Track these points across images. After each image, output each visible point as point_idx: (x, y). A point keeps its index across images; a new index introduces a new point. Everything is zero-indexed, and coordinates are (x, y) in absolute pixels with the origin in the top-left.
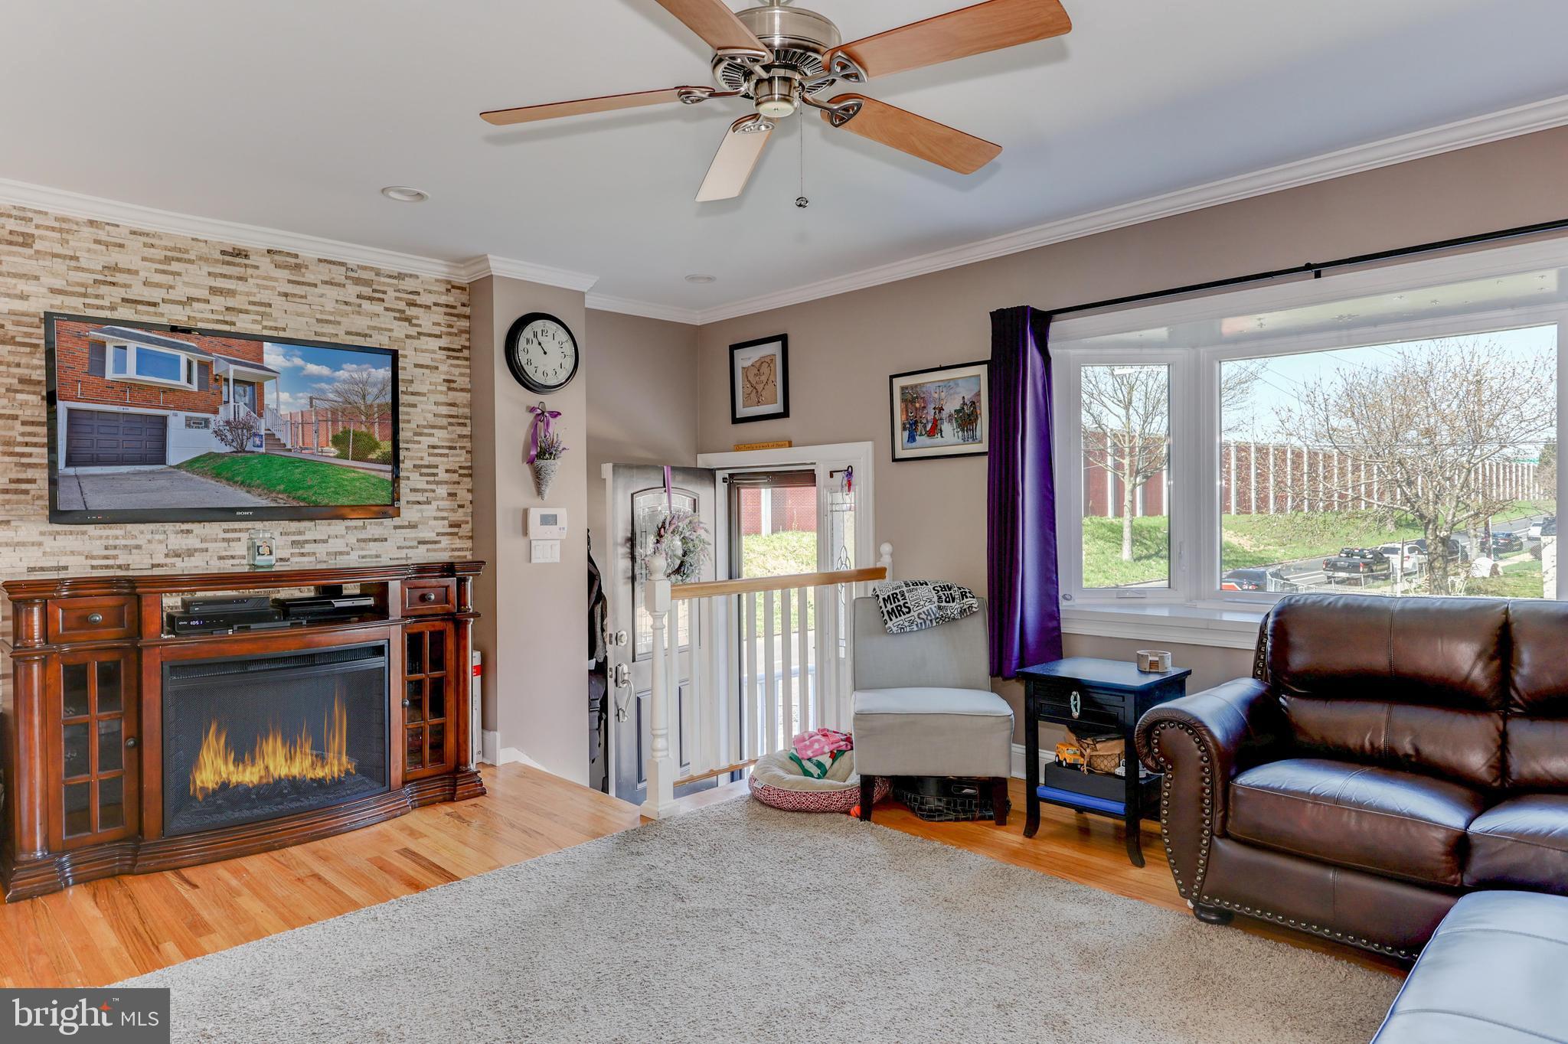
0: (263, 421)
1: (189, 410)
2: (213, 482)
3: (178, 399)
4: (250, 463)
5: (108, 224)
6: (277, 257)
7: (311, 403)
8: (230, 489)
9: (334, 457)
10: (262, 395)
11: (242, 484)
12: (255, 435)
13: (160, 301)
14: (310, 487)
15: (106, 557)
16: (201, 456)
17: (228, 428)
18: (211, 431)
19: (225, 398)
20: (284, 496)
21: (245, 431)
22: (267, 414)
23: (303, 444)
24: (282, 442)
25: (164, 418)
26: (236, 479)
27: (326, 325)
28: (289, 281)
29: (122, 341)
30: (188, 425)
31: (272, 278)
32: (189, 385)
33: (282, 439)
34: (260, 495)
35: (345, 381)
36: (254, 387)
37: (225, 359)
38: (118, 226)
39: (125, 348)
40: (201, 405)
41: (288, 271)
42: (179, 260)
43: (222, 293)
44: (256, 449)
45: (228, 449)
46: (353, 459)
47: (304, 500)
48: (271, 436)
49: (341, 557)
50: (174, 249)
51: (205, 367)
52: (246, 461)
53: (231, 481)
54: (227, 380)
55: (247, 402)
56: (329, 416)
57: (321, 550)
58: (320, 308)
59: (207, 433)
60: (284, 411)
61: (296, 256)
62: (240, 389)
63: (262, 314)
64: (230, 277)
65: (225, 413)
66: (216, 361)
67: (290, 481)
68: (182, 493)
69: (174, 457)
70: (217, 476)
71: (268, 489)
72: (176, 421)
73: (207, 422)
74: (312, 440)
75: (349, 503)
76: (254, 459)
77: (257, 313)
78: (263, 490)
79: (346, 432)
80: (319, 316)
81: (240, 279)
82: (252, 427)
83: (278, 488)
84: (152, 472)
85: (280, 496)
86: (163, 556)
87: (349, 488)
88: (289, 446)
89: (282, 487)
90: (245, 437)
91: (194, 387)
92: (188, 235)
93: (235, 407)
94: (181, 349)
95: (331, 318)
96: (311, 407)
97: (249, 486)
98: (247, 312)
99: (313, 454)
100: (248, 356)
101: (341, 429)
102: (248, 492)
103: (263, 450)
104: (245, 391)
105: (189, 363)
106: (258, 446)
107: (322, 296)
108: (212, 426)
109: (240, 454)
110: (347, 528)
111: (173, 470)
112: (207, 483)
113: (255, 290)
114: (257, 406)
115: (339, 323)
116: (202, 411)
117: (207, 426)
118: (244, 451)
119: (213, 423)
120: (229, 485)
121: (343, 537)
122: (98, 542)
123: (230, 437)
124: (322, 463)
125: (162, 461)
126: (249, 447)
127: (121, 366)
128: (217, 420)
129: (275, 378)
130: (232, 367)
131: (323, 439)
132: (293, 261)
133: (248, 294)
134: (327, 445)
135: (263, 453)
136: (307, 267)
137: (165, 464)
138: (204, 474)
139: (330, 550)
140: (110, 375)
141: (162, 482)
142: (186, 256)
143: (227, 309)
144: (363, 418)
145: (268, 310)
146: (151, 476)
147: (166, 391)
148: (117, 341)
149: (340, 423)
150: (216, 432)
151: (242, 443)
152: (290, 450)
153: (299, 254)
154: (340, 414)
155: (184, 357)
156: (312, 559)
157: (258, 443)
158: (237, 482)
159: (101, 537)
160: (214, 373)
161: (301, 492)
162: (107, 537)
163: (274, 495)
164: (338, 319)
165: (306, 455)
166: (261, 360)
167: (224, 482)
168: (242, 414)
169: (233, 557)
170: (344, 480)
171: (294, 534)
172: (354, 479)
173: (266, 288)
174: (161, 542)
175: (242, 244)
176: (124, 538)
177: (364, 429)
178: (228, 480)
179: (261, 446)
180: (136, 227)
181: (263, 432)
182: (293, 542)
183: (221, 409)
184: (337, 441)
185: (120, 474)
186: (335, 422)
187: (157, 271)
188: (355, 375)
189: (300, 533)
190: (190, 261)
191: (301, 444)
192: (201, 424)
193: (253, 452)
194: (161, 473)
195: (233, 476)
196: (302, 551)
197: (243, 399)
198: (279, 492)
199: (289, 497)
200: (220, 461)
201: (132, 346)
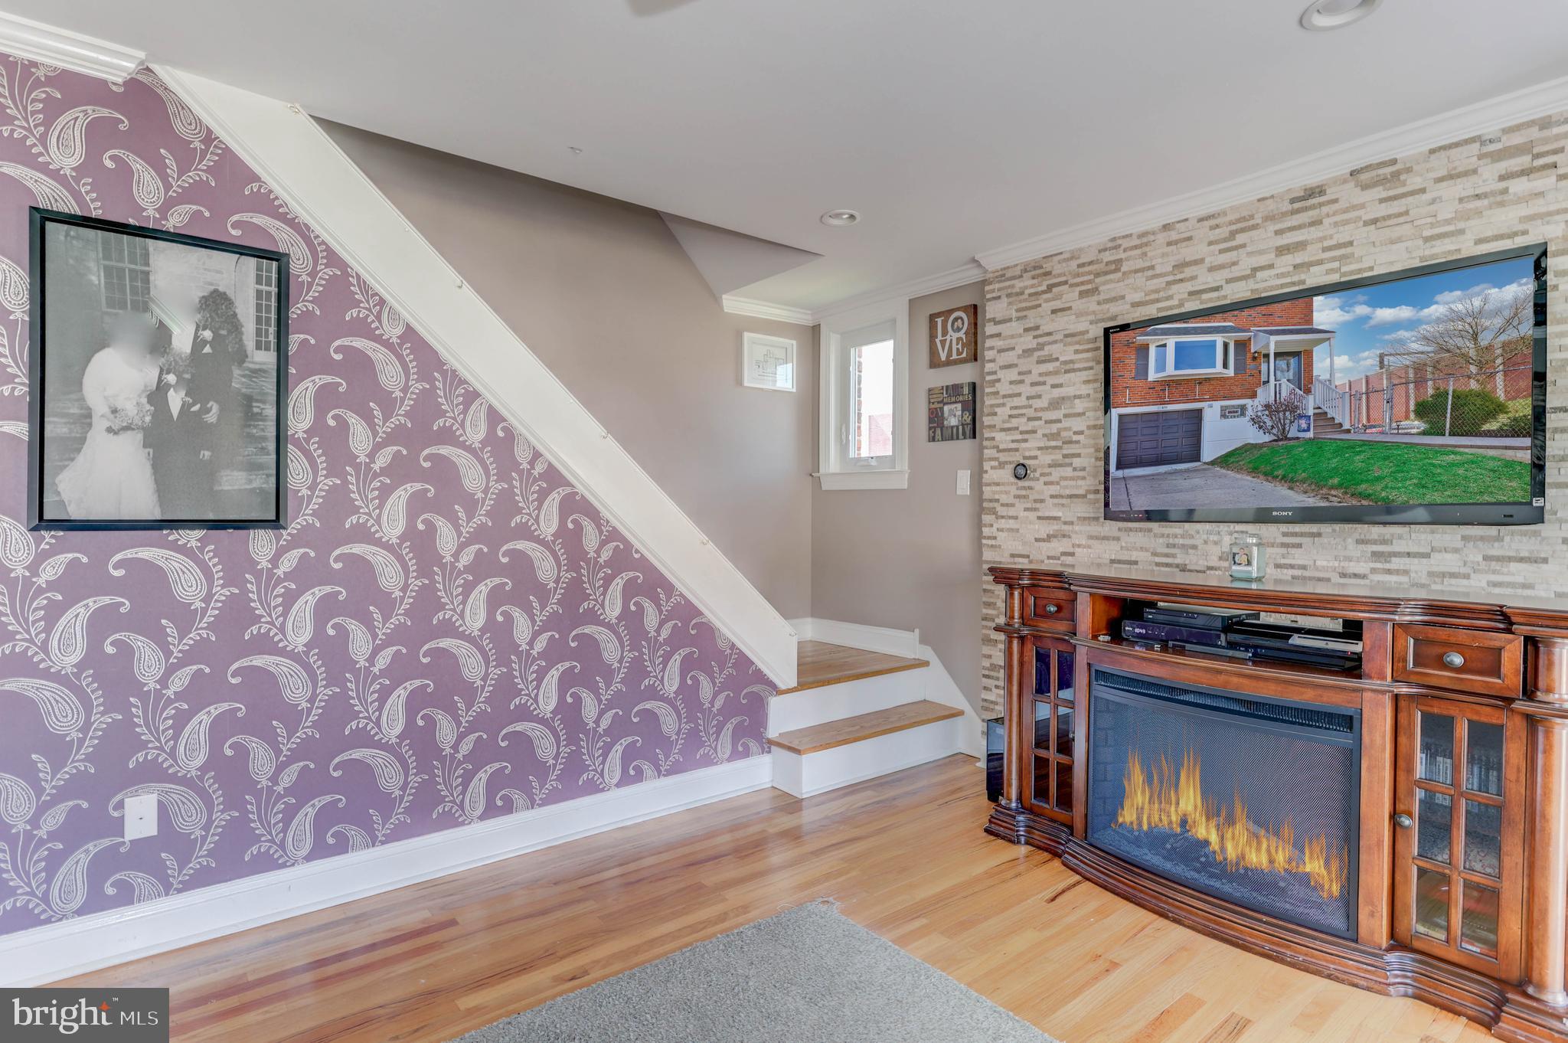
0: (1311, 398)
1: (1225, 398)
2: (1249, 478)
3: (1214, 388)
4: (1293, 453)
5: (1179, 222)
6: (1364, 177)
7: (1382, 362)
8: (1268, 486)
9: (1419, 434)
10: (1310, 365)
11: (1284, 478)
12: (1301, 416)
13: (1223, 283)
14: (1378, 479)
15: (1167, 555)
16: (1236, 449)
17: (1267, 412)
18: (1248, 418)
19: (1264, 378)
20: (1339, 493)
21: (1288, 413)
22: (1317, 388)
23: (1368, 420)
24: (1336, 422)
25: (1200, 411)
26: (1276, 473)
27: (1438, 243)
28: (1382, 201)
29: (1162, 340)
30: (1223, 416)
31: (1356, 206)
32: (1225, 371)
33: (1336, 417)
34: (1306, 492)
35: (1438, 321)
36: (1301, 358)
37: (1265, 332)
38: (1186, 220)
39: (1165, 345)
40: (1237, 390)
41: (1381, 188)
42: (1243, 230)
43: (1288, 249)
44: (1301, 435)
45: (1267, 438)
46: (1452, 434)
47: (1368, 497)
48: (1321, 416)
49: (1453, 581)
50: (1238, 221)
51: (1242, 346)
52: (1289, 450)
53: (1270, 476)
54: (1267, 356)
55: (1291, 378)
56: (1411, 375)
57: (1419, 568)
58: (1429, 220)
59: (1244, 422)
60: (1340, 380)
61: (1394, 162)
62: (1282, 364)
63: (1340, 258)
64: (1299, 227)
65: (1265, 395)
66: (1255, 336)
67: (1347, 472)
68: (1216, 491)
69: (1208, 453)
70: (1254, 471)
71: (1317, 483)
72: (1212, 412)
73: (1243, 408)
74: (1382, 413)
75: (1444, 501)
76: (1299, 446)
77: (1333, 259)
78: (1310, 485)
79: (1440, 395)
80: (1427, 233)
81: (1312, 224)
82: (1297, 407)
83: (1330, 482)
84: (1187, 471)
85: (1333, 492)
86: (1216, 559)
87: (1444, 478)
88: (1346, 426)
89: (1336, 481)
90: (1288, 421)
91: (1230, 372)
92: (1252, 199)
93: (1278, 384)
94: (1218, 333)
95: (1451, 228)
96: (1381, 368)
97: (1292, 480)
98: (1320, 262)
99: (1382, 433)
100: (1296, 320)
101: (1431, 391)
102: (1291, 488)
103: (1310, 435)
104: (1288, 365)
105: (1226, 346)
106: (1304, 431)
107: (1433, 201)
108: (1250, 412)
109: (1280, 443)
110: (1464, 538)
111: (1206, 466)
112: (1242, 479)
113: (1331, 232)
114: (1304, 381)
115: (1462, 232)
116: (1239, 398)
117: (1243, 414)
118: (1286, 438)
119: (1250, 409)
120: (1267, 480)
121: (1456, 551)
122: (1161, 540)
123: (1269, 423)
124: (1397, 445)
125: (1196, 457)
126: (1293, 432)
127: (1161, 366)
128: (1253, 405)
129: (1329, 339)
130: (1273, 339)
131: (1399, 409)
132: (1388, 170)
133: (1321, 239)
134: (1407, 418)
135: (1310, 439)
136: (1409, 170)
137: (1199, 461)
138: (1239, 470)
139: (1435, 569)
140: (1152, 376)
141: (1197, 481)
142: (1251, 223)
143: (1296, 267)
144: (1473, 369)
145: (1349, 250)
146: (1186, 475)
147: (1202, 381)
148: (1159, 340)
149: (1430, 383)
150: (1253, 419)
151: (1284, 429)
152: (1348, 431)
153: (1398, 157)
154: (1429, 369)
155: (1219, 339)
156: (1404, 579)
157: (1304, 426)
158: (1277, 477)
159: (1163, 536)
160: (1252, 351)
161: (1363, 486)
162: (1168, 536)
163: (1325, 491)
164: (1461, 225)
165: (1372, 435)
166: (1310, 321)
167: (1262, 477)
168: (1284, 394)
169: (1292, 567)
170: (1434, 465)
171: (1375, 542)
172: (1452, 465)
173: (1346, 222)
174: (1216, 543)
175: (1312, 181)
176: (1183, 537)
177: (1473, 385)
178: (1266, 474)
179: (1308, 430)
180: (1203, 213)
181: (1311, 412)
182: (1374, 554)
183: (1259, 391)
184: (1422, 410)
185: (1158, 474)
186: (1420, 382)
187: (1221, 252)
188: (1459, 307)
189: (1384, 542)
190: (1255, 227)
191: (1365, 421)
192: (1237, 412)
193: (1298, 438)
194: (1195, 470)
195: (1272, 470)
196: (1387, 566)
197: (1286, 374)
198: (1332, 488)
199: (1346, 493)
200: (1257, 453)
201: (1171, 342)
